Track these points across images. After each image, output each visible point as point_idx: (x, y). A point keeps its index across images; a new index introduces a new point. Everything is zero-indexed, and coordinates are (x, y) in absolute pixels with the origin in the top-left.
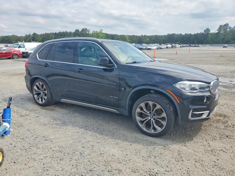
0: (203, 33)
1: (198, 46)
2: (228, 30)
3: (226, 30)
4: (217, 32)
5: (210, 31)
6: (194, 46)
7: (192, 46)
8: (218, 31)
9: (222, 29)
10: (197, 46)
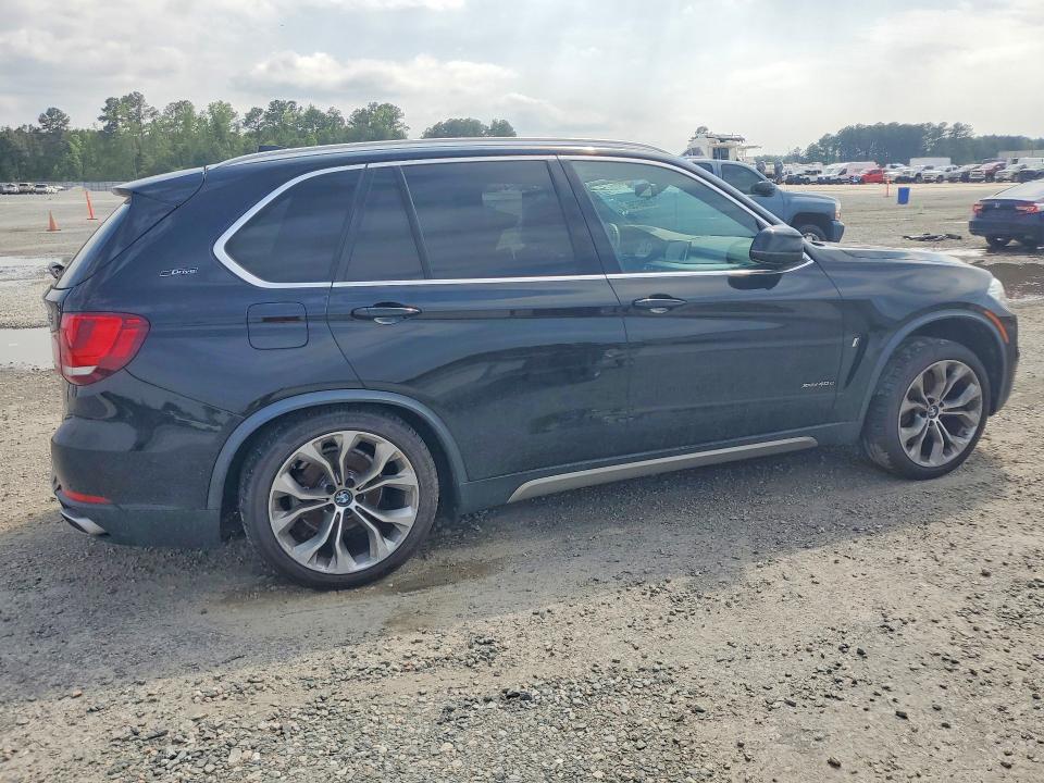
0: (37, 131)
1: (41, 193)
2: (148, 120)
3: (138, 121)
4: (101, 126)
5: (66, 122)
6: (21, 192)
7: (9, 193)
8: (106, 123)
9: (119, 117)
10: (31, 192)
